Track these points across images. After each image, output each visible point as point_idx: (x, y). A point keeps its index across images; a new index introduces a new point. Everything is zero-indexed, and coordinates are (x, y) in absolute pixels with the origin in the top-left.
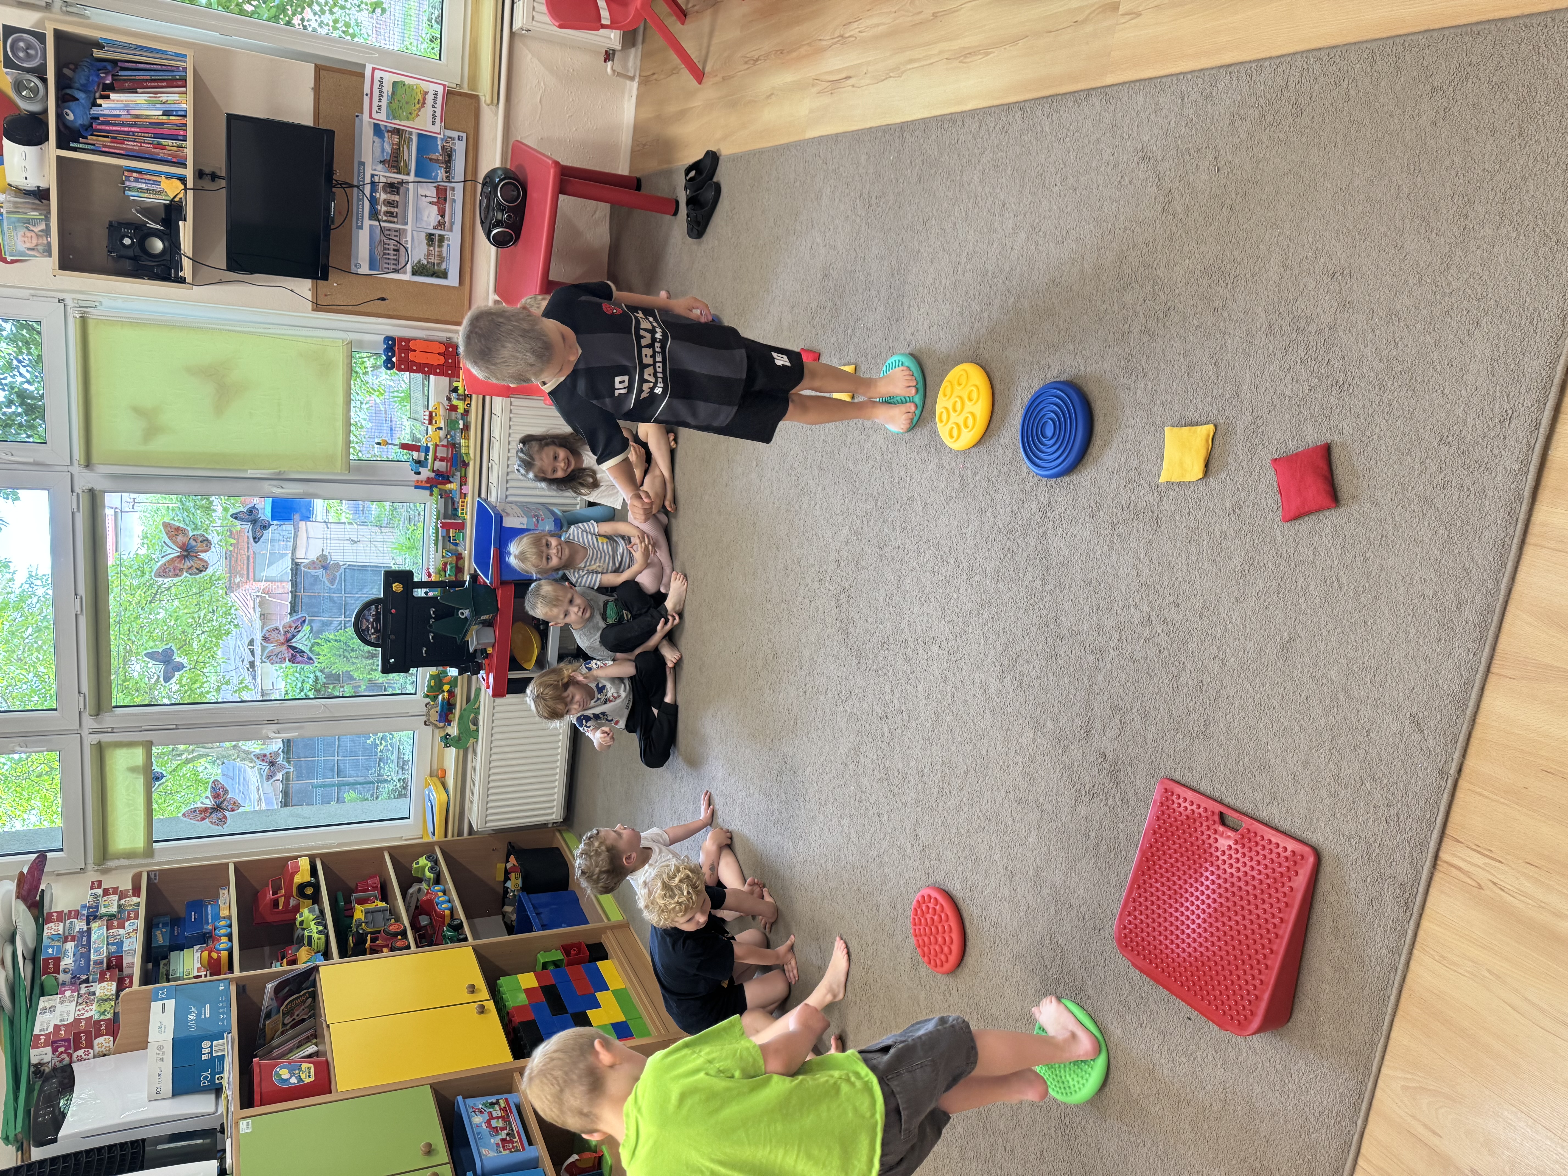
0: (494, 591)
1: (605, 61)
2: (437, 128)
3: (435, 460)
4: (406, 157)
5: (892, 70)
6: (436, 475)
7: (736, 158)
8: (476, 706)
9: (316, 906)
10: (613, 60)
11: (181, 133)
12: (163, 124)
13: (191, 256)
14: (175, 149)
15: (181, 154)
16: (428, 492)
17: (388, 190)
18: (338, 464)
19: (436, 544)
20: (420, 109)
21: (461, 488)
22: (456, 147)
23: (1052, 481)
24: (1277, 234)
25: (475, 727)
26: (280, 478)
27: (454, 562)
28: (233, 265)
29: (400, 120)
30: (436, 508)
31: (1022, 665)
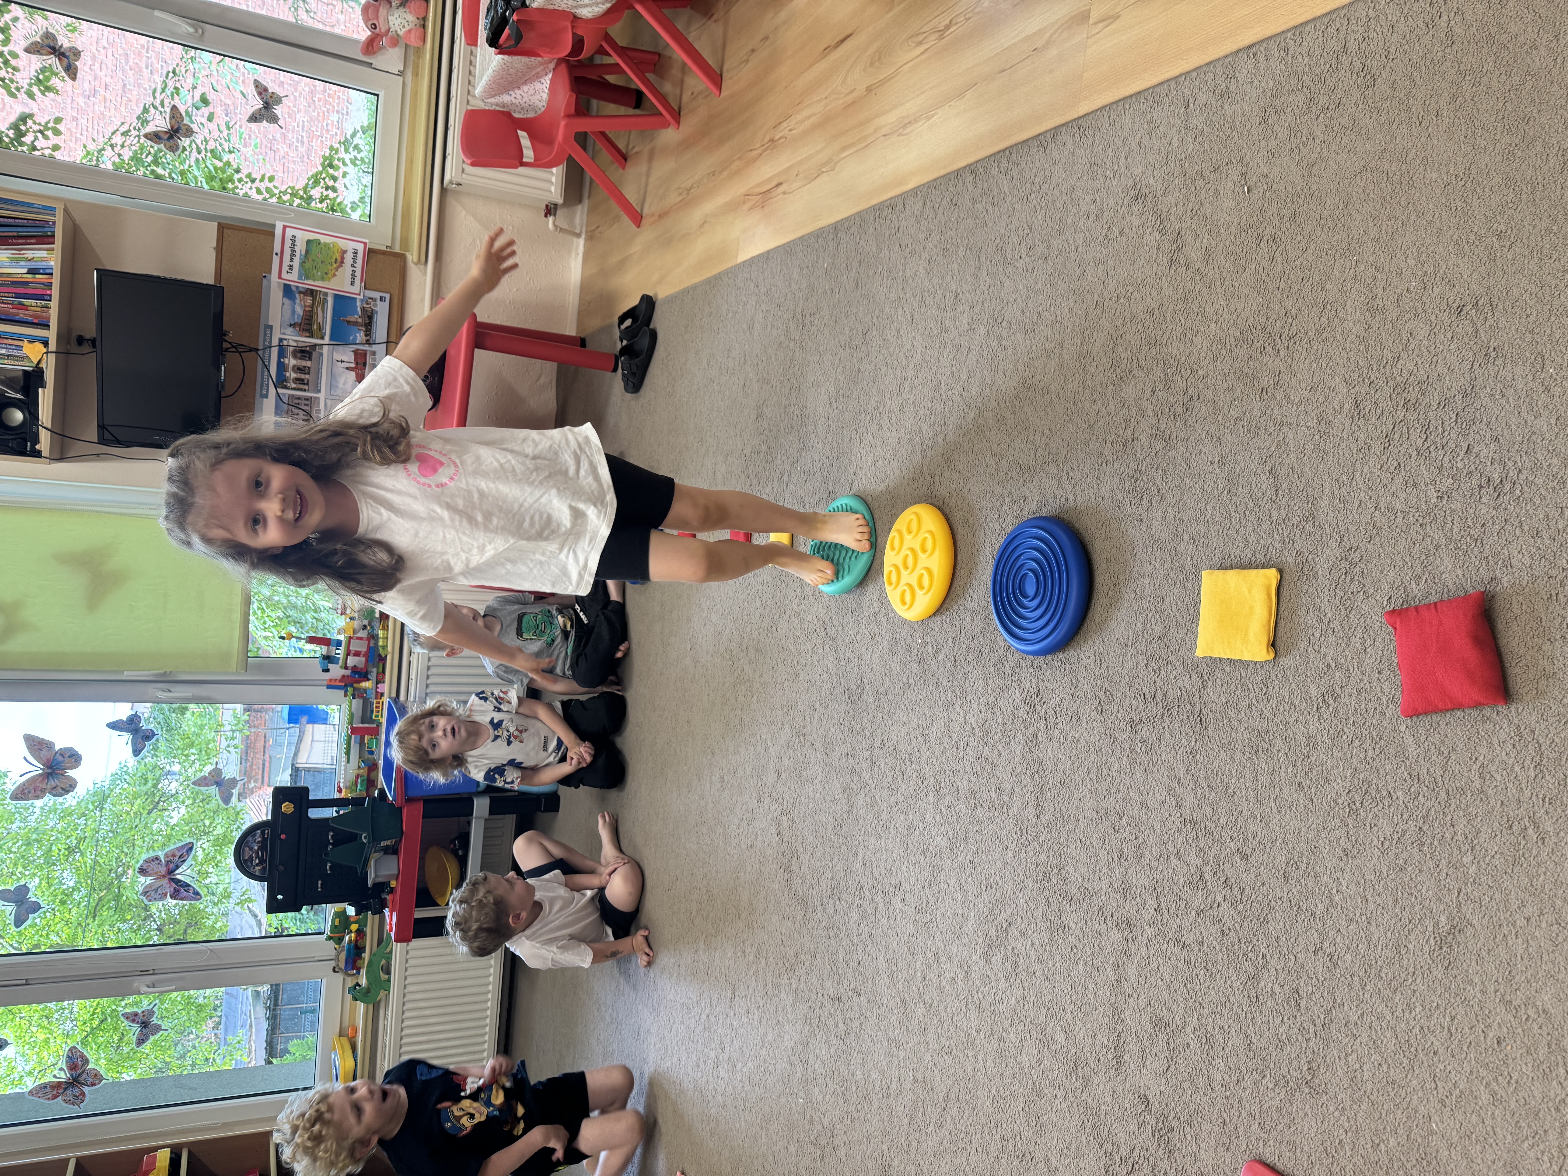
0: (398, 810)
1: (546, 216)
2: (356, 289)
3: (348, 654)
4: (320, 320)
5: (825, 164)
6: (353, 672)
7: (671, 299)
10: (555, 215)
11: (48, 292)
12: (27, 283)
13: (49, 426)
14: (39, 309)
15: (44, 314)
16: (342, 692)
17: (299, 355)
18: (234, 662)
19: (348, 753)
20: (336, 269)
21: (377, 688)
22: (377, 309)
23: (1039, 660)
24: (1354, 263)
25: (387, 976)
26: (166, 680)
27: (365, 775)
28: (107, 436)
29: (314, 281)
30: (350, 711)
31: (1016, 939)
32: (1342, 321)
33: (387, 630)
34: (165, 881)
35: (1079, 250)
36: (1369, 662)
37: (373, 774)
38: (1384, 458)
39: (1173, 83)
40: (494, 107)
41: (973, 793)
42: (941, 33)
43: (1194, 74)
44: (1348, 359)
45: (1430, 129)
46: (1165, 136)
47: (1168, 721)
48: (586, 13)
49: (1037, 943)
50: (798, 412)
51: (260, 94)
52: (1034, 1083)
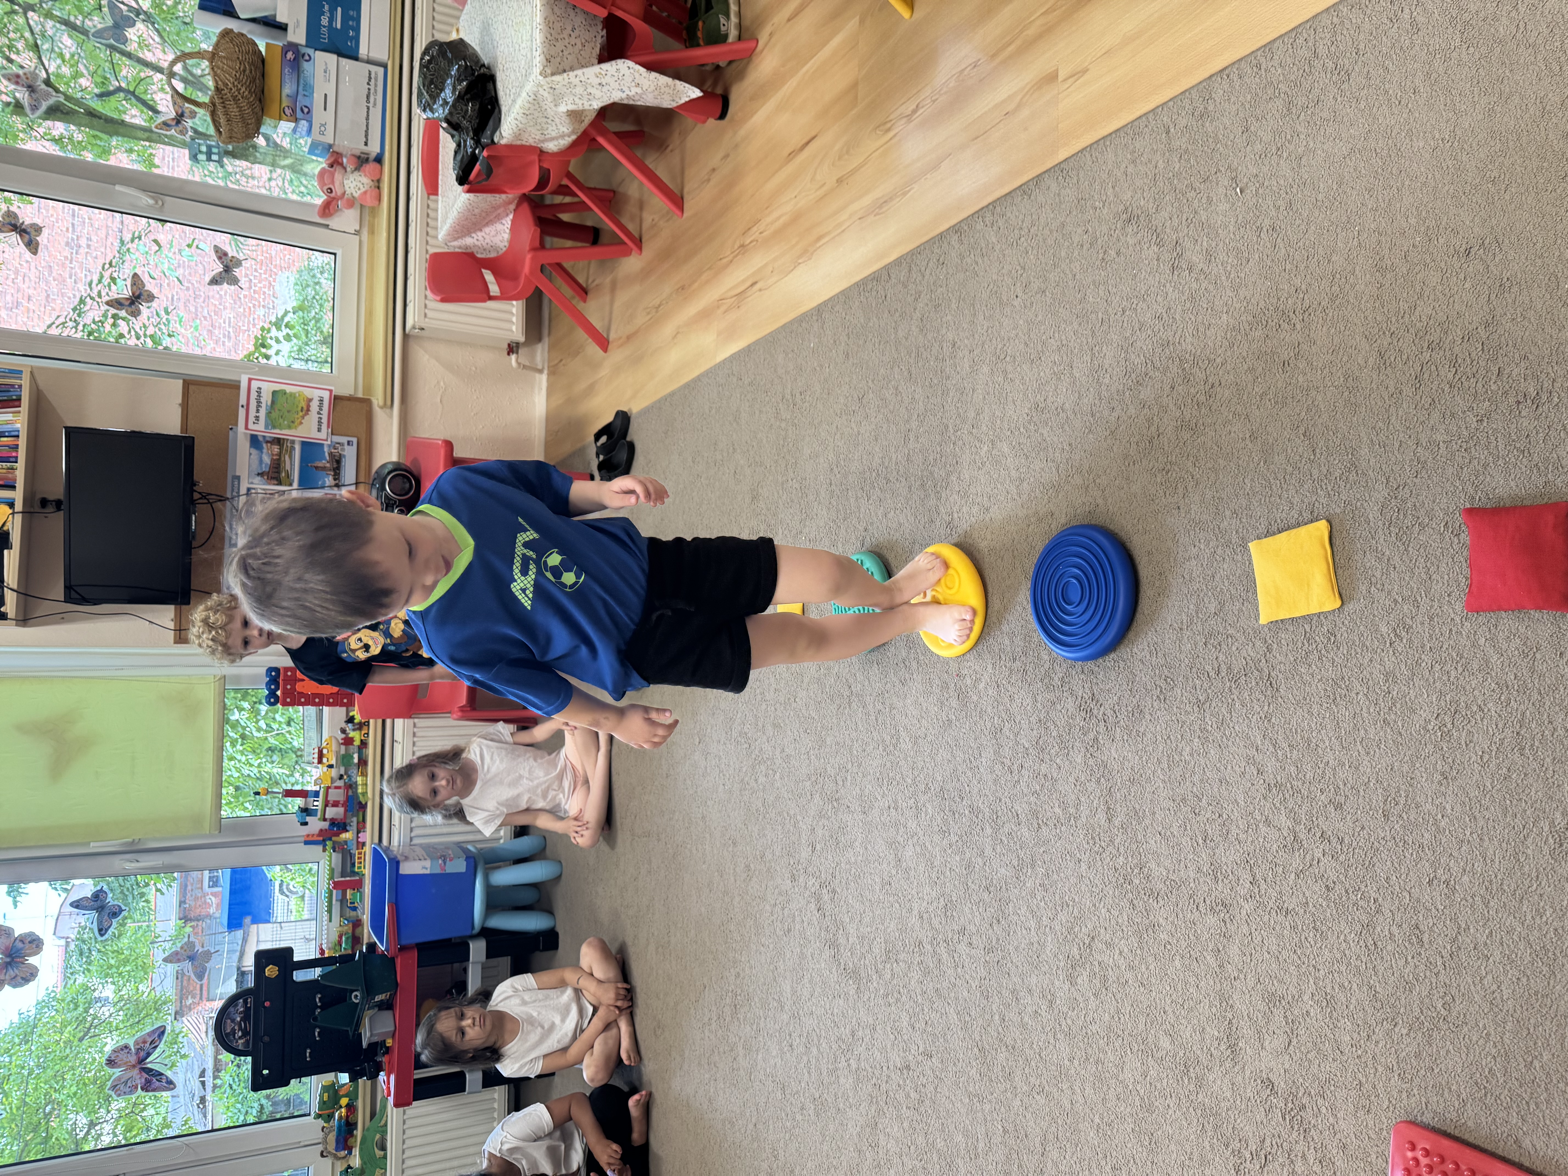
0: (392, 960)
1: (509, 355)
2: (323, 435)
3: (326, 806)
4: (288, 467)
5: (801, 256)
6: (330, 825)
7: (647, 411)
8: (383, 1122)
10: (517, 353)
11: (14, 454)
13: (15, 587)
14: (5, 471)
15: (10, 476)
16: (320, 848)
18: (207, 825)
19: (330, 911)
20: (303, 417)
21: (357, 838)
22: (345, 453)
23: (1090, 664)
24: (1356, 233)
25: (382, 1153)
26: (134, 850)
27: (350, 931)
28: (74, 595)
29: (281, 429)
30: (330, 865)
31: (1101, 952)
32: (1353, 287)
33: (367, 776)
34: (135, 1072)
35: (1077, 277)
36: (1437, 588)
37: (358, 931)
38: (1418, 397)
39: (1151, 115)
40: (457, 250)
41: (1035, 814)
42: (909, 117)
43: (1171, 103)
44: (1366, 318)
45: (1410, 105)
46: (1150, 161)
47: (1236, 692)
48: (552, 147)
49: (1126, 950)
50: (797, 486)
51: (220, 258)
52: (1142, 1099)
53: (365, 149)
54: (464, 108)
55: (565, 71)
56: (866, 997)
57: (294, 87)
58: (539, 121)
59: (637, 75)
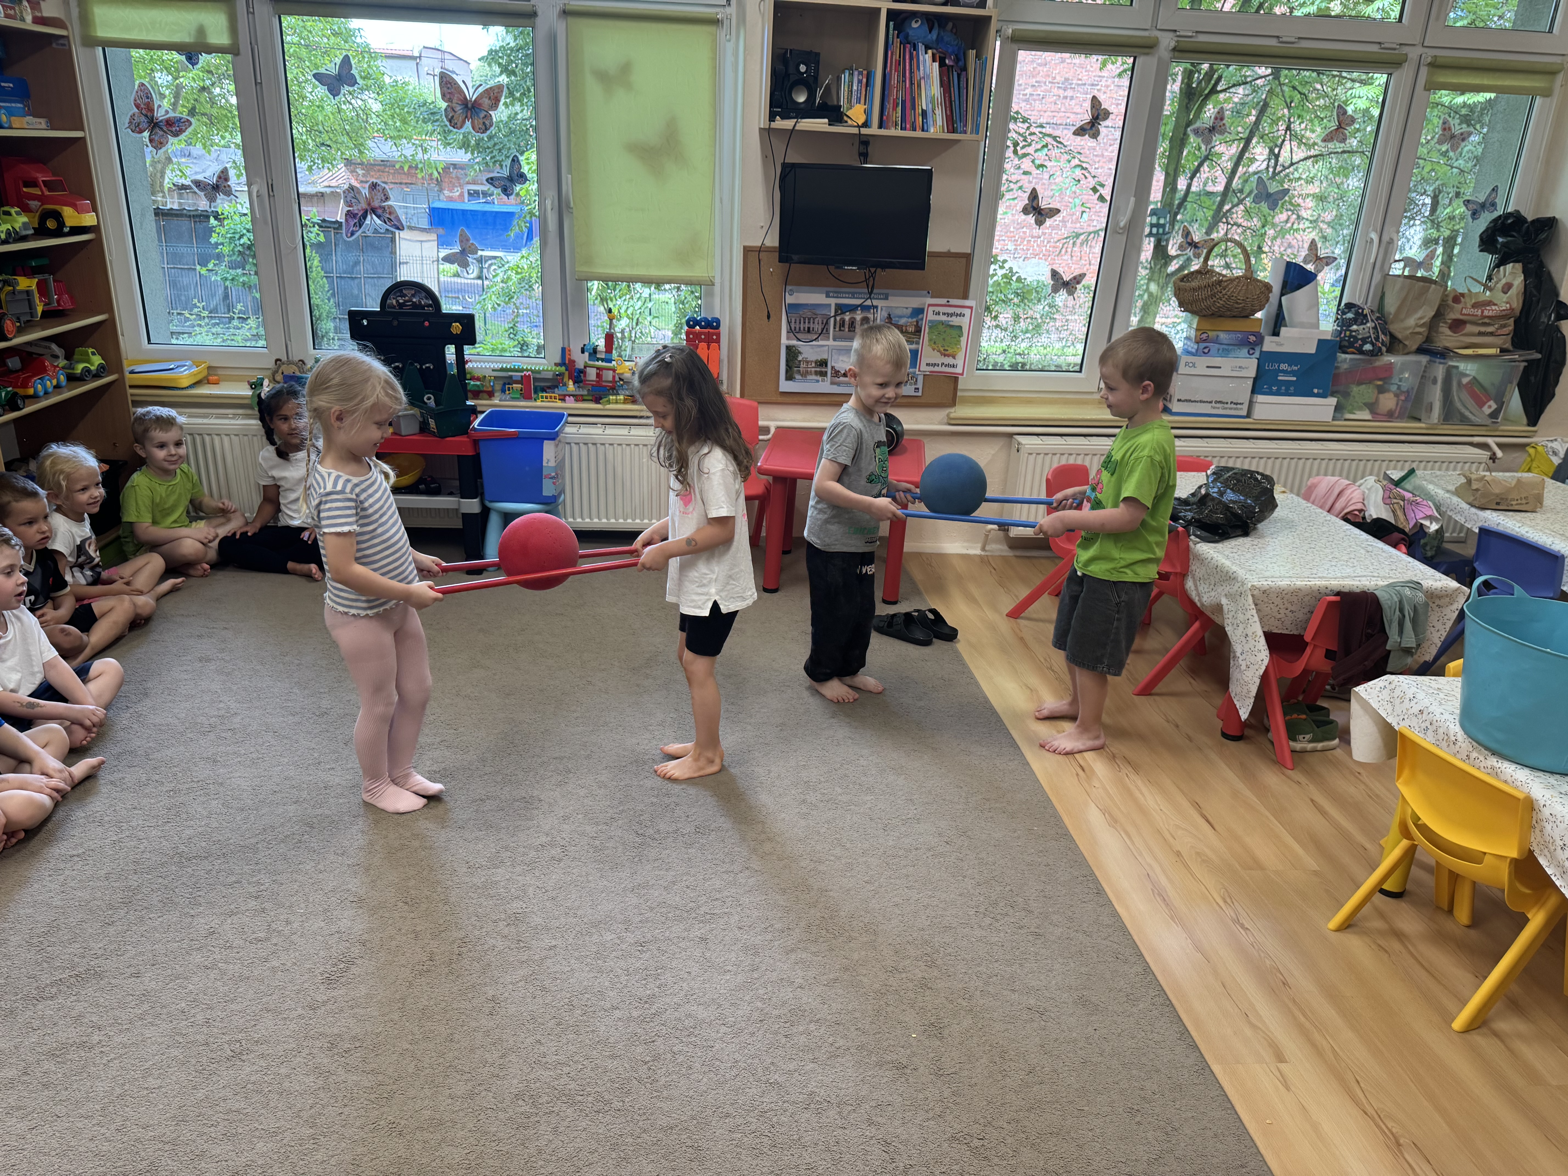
0: (466, 434)
2: (924, 367)
3: (598, 369)
5: (1111, 816)
6: (581, 370)
7: (959, 658)
9: (31, 232)
11: (908, 126)
12: (915, 109)
13: (797, 128)
14: (894, 120)
15: (890, 125)
16: (558, 360)
18: (582, 268)
19: (502, 370)
20: (939, 351)
21: (569, 396)
26: (562, 208)
27: (485, 389)
28: (788, 170)
29: (929, 333)
30: (543, 370)
33: (624, 403)
34: (364, 205)
35: (1116, 1085)
37: (484, 395)
39: (1255, 1150)
42: (1237, 921)
48: (1189, 584)
51: (1075, 278)
53: (1175, 400)
54: (1219, 511)
55: (1256, 605)
56: (472, 895)
57: (1225, 342)
58: (1212, 578)
59: (1257, 667)
